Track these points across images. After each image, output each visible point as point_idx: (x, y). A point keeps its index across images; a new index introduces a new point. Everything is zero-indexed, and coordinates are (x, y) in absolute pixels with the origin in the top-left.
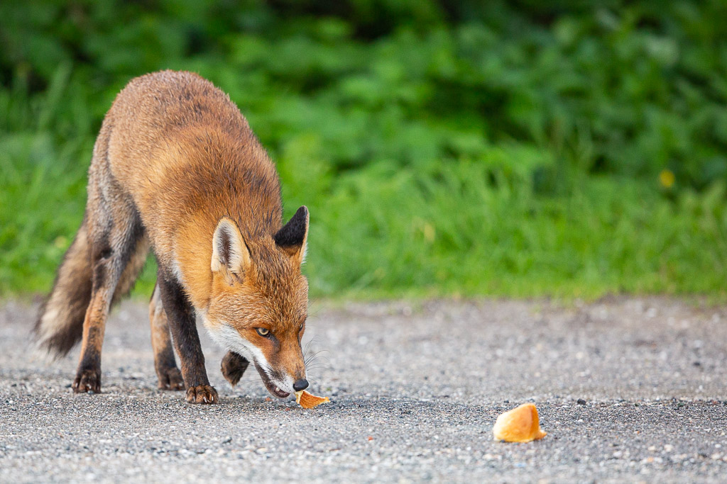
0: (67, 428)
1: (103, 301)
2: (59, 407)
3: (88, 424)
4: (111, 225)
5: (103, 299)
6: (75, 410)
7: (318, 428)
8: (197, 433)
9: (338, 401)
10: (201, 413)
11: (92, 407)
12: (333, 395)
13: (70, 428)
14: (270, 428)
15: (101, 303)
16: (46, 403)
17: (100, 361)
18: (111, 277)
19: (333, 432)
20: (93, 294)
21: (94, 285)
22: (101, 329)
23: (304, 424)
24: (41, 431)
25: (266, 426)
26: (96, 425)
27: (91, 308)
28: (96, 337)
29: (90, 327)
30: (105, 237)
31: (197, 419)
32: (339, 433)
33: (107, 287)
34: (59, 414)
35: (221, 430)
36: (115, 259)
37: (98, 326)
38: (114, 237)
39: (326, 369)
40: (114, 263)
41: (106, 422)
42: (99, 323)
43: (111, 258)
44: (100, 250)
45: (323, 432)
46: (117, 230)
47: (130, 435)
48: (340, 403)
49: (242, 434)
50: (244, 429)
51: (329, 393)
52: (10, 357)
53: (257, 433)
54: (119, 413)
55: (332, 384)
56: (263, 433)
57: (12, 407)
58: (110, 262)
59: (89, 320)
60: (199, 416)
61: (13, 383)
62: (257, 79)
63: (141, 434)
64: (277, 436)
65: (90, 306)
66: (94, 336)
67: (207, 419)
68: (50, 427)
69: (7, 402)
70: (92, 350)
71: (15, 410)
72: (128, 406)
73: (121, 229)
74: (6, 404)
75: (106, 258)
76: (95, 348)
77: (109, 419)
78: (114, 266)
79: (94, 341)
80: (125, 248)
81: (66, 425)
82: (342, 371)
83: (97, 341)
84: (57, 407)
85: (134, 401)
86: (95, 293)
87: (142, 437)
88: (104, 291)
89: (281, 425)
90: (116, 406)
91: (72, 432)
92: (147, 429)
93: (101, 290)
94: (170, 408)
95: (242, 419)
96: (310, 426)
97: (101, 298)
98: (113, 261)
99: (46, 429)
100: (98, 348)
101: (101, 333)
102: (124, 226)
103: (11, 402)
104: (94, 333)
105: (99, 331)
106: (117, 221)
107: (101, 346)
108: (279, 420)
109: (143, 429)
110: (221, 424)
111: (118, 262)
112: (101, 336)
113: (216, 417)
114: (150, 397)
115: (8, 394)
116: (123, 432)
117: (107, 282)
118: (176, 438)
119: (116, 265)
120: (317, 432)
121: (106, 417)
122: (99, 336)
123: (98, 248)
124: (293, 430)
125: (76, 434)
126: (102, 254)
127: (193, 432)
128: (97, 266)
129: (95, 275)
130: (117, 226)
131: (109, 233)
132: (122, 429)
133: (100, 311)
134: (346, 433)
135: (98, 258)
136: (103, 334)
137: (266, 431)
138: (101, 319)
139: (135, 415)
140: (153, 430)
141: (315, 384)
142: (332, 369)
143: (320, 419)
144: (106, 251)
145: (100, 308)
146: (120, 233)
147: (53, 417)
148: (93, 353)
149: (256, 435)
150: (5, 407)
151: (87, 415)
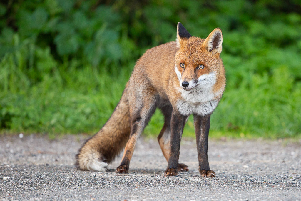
0: (176, 195)
1: (134, 140)
2: (172, 186)
3: (185, 193)
4: (142, 107)
5: (134, 139)
6: (180, 187)
7: (287, 195)
8: (233, 197)
9: (295, 183)
10: (235, 188)
11: (187, 185)
12: (293, 180)
13: (177, 195)
14: (265, 195)
15: (133, 141)
16: (166, 184)
17: (129, 163)
18: (139, 130)
19: (293, 197)
20: (130, 137)
21: (131, 133)
22: (131, 152)
23: (281, 193)
24: (164, 196)
25: (264, 194)
26: (189, 194)
27: (129, 143)
28: (129, 154)
29: (127, 150)
30: (139, 112)
31: (233, 191)
32: (296, 197)
33: (137, 134)
34: (172, 189)
35: (244, 196)
36: (142, 122)
37: (131, 150)
38: (143, 112)
39: (290, 169)
40: (141, 124)
41: (193, 192)
42: (131, 149)
43: (140, 121)
44: (136, 118)
45: (289, 197)
46: (145, 109)
47: (203, 198)
48: (296, 184)
49: (253, 197)
50: (254, 195)
51: (291, 179)
52: (151, 163)
53: (260, 197)
54: (199, 188)
55: (293, 175)
56: (262, 197)
57: (152, 186)
58: (140, 123)
59: (127, 148)
60: (234, 189)
61: (152, 175)
62: (260, 41)
63: (209, 197)
64: (268, 198)
65: (128, 142)
66: (128, 154)
67: (237, 191)
68: (168, 194)
69: (149, 183)
70: (127, 159)
71: (153, 187)
72: (203, 185)
73: (147, 108)
74: (149, 184)
75: (138, 121)
76: (128, 158)
77: (194, 191)
78: (141, 125)
79: (128, 155)
80: (147, 117)
81: (176, 194)
82: (297, 170)
83: (129, 155)
84: (171, 186)
85: (206, 183)
86: (131, 136)
87: (209, 199)
88: (135, 135)
89: (270, 193)
90: (198, 185)
91: (178, 197)
92: (211, 195)
93: (134, 135)
94: (221, 186)
95: (253, 191)
96: (283, 194)
97: (134, 138)
98: (141, 123)
99: (166, 195)
100: (129, 159)
101: (131, 153)
102: (148, 107)
103: (151, 183)
104: (128, 152)
105: (130, 152)
106: (146, 105)
107: (131, 158)
108: (269, 192)
109: (209, 195)
110: (244, 193)
111: (143, 123)
112: (131, 155)
113: (241, 190)
114: (213, 181)
115: (150, 180)
116: (200, 197)
117: (137, 132)
118: (224, 199)
119: (142, 124)
120: (286, 197)
121: (193, 190)
122: (130, 154)
123: (135, 117)
124: (275, 196)
125: (180, 197)
126: (137, 120)
127: (231, 197)
128: (134, 125)
129: (132, 129)
130: (145, 107)
131: (141, 110)
132: (200, 195)
133: (132, 144)
134: (299, 197)
135: (134, 121)
136: (132, 154)
137: (264, 196)
138: (132, 147)
139: (206, 189)
140: (214, 196)
141: (286, 175)
142: (293, 169)
143: (287, 191)
144: (138, 118)
145: (132, 143)
146: (146, 110)
147: (170, 190)
148: (127, 160)
149: (259, 198)
150: (149, 186)
151: (185, 189)
